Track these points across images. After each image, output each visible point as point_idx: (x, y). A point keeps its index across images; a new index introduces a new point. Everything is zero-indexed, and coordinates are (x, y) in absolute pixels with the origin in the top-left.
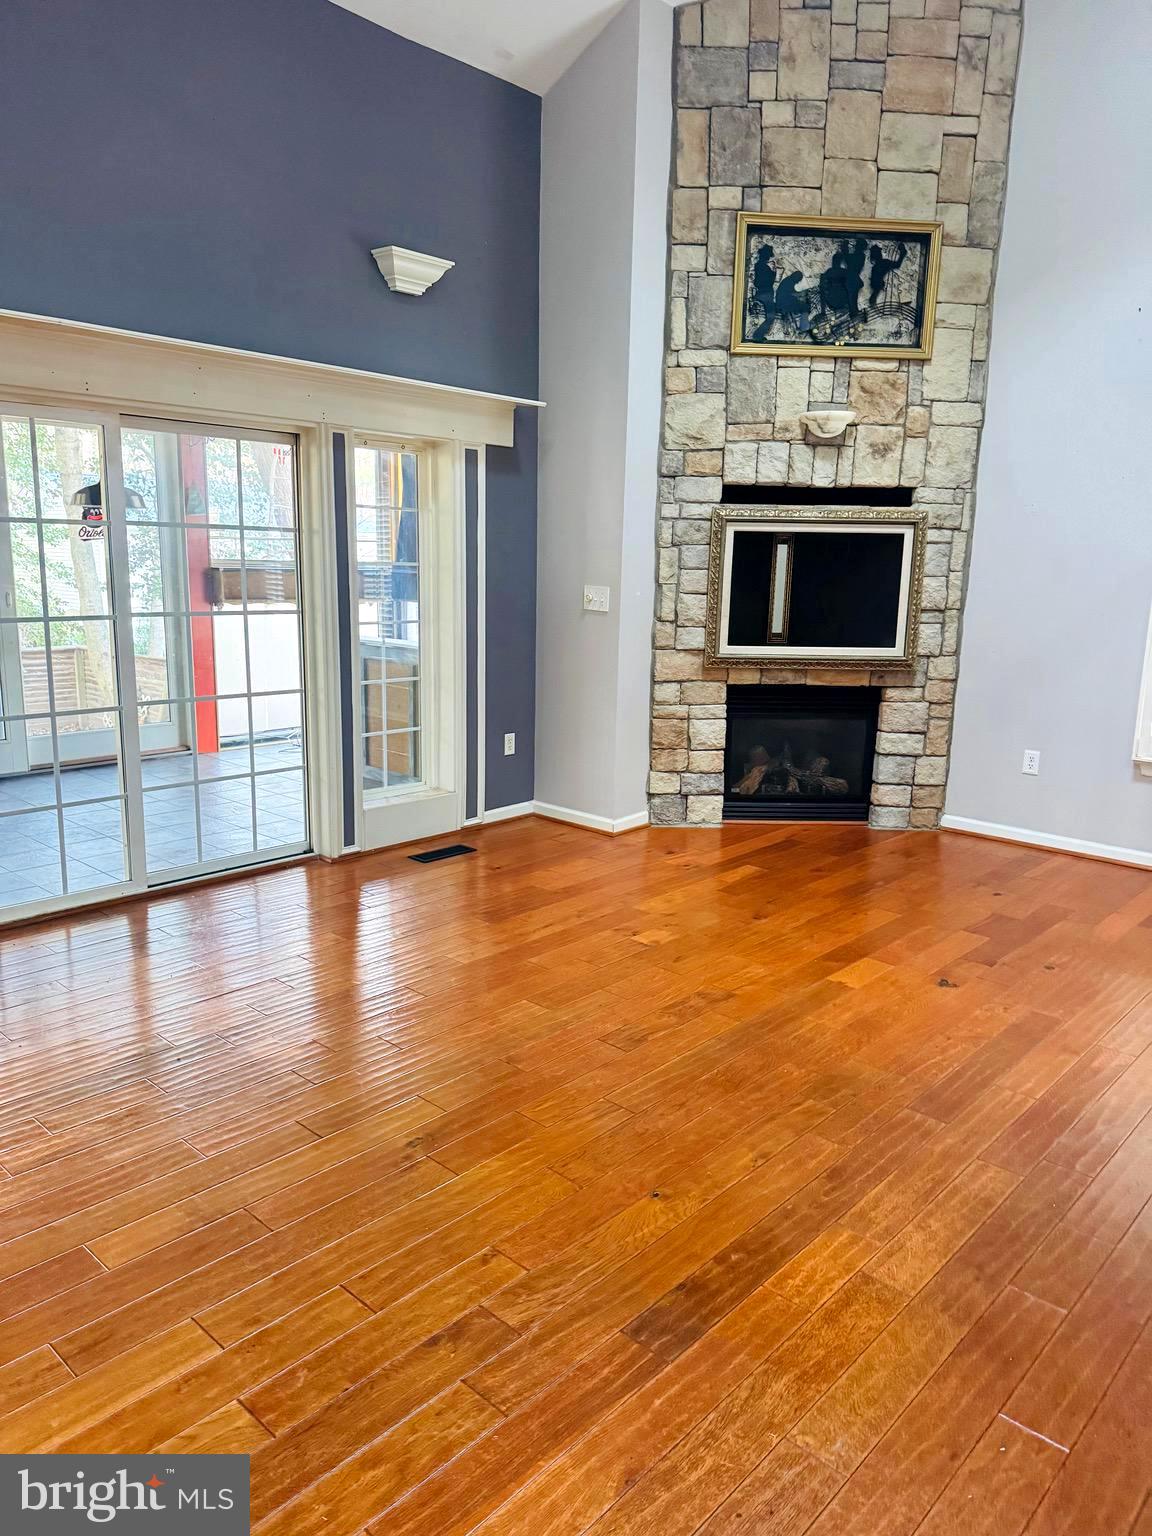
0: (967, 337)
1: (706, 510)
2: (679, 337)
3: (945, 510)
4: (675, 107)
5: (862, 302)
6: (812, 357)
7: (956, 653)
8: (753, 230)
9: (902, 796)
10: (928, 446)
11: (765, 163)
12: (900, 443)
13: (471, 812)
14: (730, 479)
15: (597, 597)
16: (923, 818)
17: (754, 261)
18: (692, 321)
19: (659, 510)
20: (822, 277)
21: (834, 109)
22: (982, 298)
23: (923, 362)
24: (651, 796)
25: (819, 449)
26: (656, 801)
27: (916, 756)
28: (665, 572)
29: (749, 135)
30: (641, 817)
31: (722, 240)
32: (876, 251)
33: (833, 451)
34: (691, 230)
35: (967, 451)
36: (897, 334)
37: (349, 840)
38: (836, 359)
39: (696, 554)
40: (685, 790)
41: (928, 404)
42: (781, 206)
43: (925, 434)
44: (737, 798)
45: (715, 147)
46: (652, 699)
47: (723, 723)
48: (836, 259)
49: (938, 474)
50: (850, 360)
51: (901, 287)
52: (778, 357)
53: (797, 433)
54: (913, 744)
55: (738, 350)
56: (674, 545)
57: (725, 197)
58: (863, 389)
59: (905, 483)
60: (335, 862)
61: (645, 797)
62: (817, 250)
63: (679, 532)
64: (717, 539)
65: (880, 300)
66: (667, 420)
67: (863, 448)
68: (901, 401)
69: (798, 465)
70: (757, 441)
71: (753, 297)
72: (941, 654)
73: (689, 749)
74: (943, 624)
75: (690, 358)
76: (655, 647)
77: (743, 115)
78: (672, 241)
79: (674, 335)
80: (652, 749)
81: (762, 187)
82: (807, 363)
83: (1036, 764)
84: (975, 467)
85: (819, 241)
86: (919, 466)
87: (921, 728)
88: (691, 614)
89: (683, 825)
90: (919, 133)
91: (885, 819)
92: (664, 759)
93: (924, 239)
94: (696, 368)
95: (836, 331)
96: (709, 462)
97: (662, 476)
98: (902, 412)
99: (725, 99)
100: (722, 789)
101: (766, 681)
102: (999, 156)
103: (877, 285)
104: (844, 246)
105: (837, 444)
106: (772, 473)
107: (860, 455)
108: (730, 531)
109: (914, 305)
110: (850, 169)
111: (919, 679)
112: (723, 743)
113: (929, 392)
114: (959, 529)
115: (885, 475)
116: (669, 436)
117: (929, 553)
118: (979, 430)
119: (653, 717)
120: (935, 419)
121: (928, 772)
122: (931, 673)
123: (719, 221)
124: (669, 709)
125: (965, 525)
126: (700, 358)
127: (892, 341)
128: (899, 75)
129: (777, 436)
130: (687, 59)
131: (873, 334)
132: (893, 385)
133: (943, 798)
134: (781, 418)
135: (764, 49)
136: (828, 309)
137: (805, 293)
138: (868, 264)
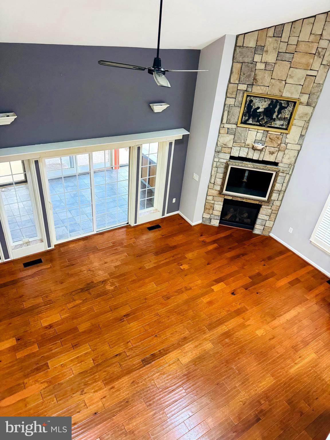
0: (301, 129)
1: (225, 161)
2: (225, 121)
3: (285, 169)
4: (233, 62)
5: (274, 116)
7: (282, 200)
8: (248, 96)
9: (262, 228)
10: (284, 154)
11: (255, 79)
12: (277, 152)
13: (163, 214)
14: (231, 155)
15: (196, 177)
16: (266, 234)
17: (247, 103)
18: (229, 117)
19: (214, 159)
20: (265, 109)
21: (277, 66)
22: (308, 119)
23: (287, 134)
24: (203, 218)
25: (256, 151)
26: (204, 219)
27: (267, 220)
28: (213, 173)
29: (252, 71)
30: (200, 222)
31: (239, 98)
32: (281, 104)
33: (259, 152)
34: (232, 94)
35: (295, 156)
36: (283, 125)
37: (136, 222)
38: (264, 130)
39: (221, 170)
40: (211, 218)
41: (286, 144)
42: (257, 90)
43: (284, 151)
45: (242, 74)
46: (206, 199)
47: (222, 206)
48: (269, 105)
49: (286, 160)
50: (268, 131)
51: (286, 114)
52: (249, 128)
53: (251, 146)
54: (267, 218)
55: (239, 126)
56: (216, 167)
57: (243, 87)
58: (270, 138)
59: (276, 161)
60: (131, 227)
61: (202, 218)
62: (265, 102)
63: (218, 165)
64: (226, 168)
65: (279, 116)
66: (219, 140)
67: (267, 152)
68: (279, 142)
69: (249, 154)
70: (240, 147)
71: (246, 112)
72: (277, 200)
73: (213, 210)
74: (279, 194)
75: (227, 126)
76: (208, 188)
77: (251, 65)
78: (227, 97)
79: (223, 120)
80: (205, 208)
81: (253, 85)
82: (257, 130)
83: (292, 231)
84: (296, 160)
85: (266, 100)
86: (281, 158)
87: (269, 215)
88: (218, 183)
89: (210, 225)
90: (300, 74)
91: (256, 231)
92: (207, 211)
93: (295, 103)
94: (228, 128)
95: (266, 123)
96: (228, 150)
97: (215, 151)
98: (279, 145)
99: (246, 61)
100: (219, 218)
101: (233, 199)
102: (321, 82)
103: (279, 112)
104: (272, 101)
105: (261, 150)
106: (243, 155)
107: (266, 153)
108: (230, 167)
109: (288, 118)
110: (278, 83)
111: (271, 204)
112: (221, 210)
113: (287, 141)
114: (288, 174)
115: (271, 159)
116: (219, 143)
117: (279, 178)
118: (299, 151)
119: (206, 202)
120: (288, 148)
121: (269, 224)
122: (274, 204)
123: (240, 93)
124: (210, 201)
125: (290, 173)
126: (229, 126)
127: (281, 127)
128: (297, 58)
129: (246, 146)
130: (238, 49)
131: (276, 124)
132: (278, 138)
133: (271, 230)
134: (248, 142)
135: (259, 49)
136: (265, 117)
137: (260, 112)
138: (278, 107)
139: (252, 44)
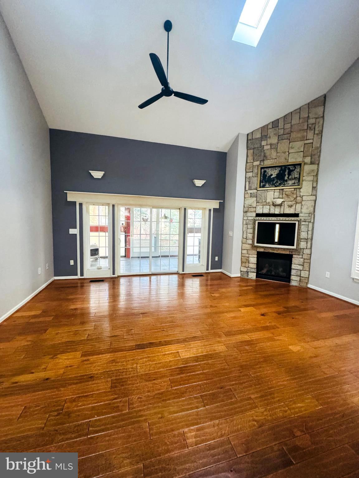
0: (311, 183)
1: (252, 218)
3: (306, 218)
4: (247, 150)
5: (286, 178)
6: (274, 189)
7: (311, 248)
8: (262, 168)
9: (298, 279)
10: (302, 205)
11: (264, 156)
12: (295, 205)
13: (207, 269)
14: (257, 212)
15: (230, 233)
16: (303, 285)
17: (262, 174)
18: (250, 185)
19: (243, 218)
20: (277, 174)
21: (279, 144)
22: (315, 174)
23: (300, 188)
24: (241, 271)
25: (276, 207)
26: (242, 272)
27: (301, 270)
28: (244, 229)
29: (261, 152)
30: (239, 275)
31: (256, 171)
32: (289, 169)
33: (279, 207)
34: (250, 169)
35: (312, 206)
36: (294, 183)
37: (183, 271)
38: (280, 189)
39: (250, 226)
40: (248, 271)
41: (302, 197)
42: (267, 163)
43: (301, 203)
44: (260, 274)
45: (255, 155)
46: (242, 253)
47: (256, 259)
48: (280, 171)
49: (305, 211)
50: (283, 189)
51: (295, 174)
52: (267, 190)
53: (271, 203)
54: (300, 268)
55: (259, 189)
56: (246, 224)
57: (257, 163)
58: (286, 195)
59: (296, 212)
60: (180, 274)
62: (276, 170)
63: (247, 222)
64: (254, 224)
65: (290, 177)
66: (245, 202)
67: (286, 206)
68: (295, 196)
69: (271, 209)
70: (263, 205)
71: (262, 180)
72: (307, 249)
73: (249, 263)
74: (307, 242)
75: (249, 192)
76: (242, 243)
77: (260, 149)
78: (246, 172)
79: (246, 188)
80: (241, 262)
81: (264, 160)
82: (273, 190)
83: (329, 275)
84: (314, 209)
85: (276, 168)
86: (300, 209)
87: (302, 264)
88: (249, 237)
89: (248, 278)
90: (299, 145)
91: (293, 283)
92: (244, 264)
93: (300, 165)
94: (251, 193)
95: (280, 184)
96: (253, 210)
97: (244, 212)
98: (295, 199)
99: (256, 147)
100: (256, 271)
101: (265, 251)
102: (318, 145)
103: (289, 174)
104: (282, 168)
105: (280, 205)
106: (266, 211)
107: (285, 207)
108: (257, 222)
109: (298, 177)
110: (283, 154)
111: (301, 253)
112: (256, 263)
113: (302, 194)
114: (310, 222)
115: (291, 211)
116: (245, 205)
117: (302, 227)
118: (315, 201)
119: (242, 256)
120: (303, 200)
121: (304, 274)
122: (304, 252)
123: (255, 167)
124: (245, 255)
125: (312, 221)
126: (251, 191)
127: (293, 185)
128: (294, 135)
129: (267, 204)
130: (249, 142)
131: (289, 184)
132: (293, 193)
133: (308, 280)
134: (268, 201)
135: (264, 137)
136: (278, 180)
137: (273, 178)
138: (287, 171)
139: (258, 135)
